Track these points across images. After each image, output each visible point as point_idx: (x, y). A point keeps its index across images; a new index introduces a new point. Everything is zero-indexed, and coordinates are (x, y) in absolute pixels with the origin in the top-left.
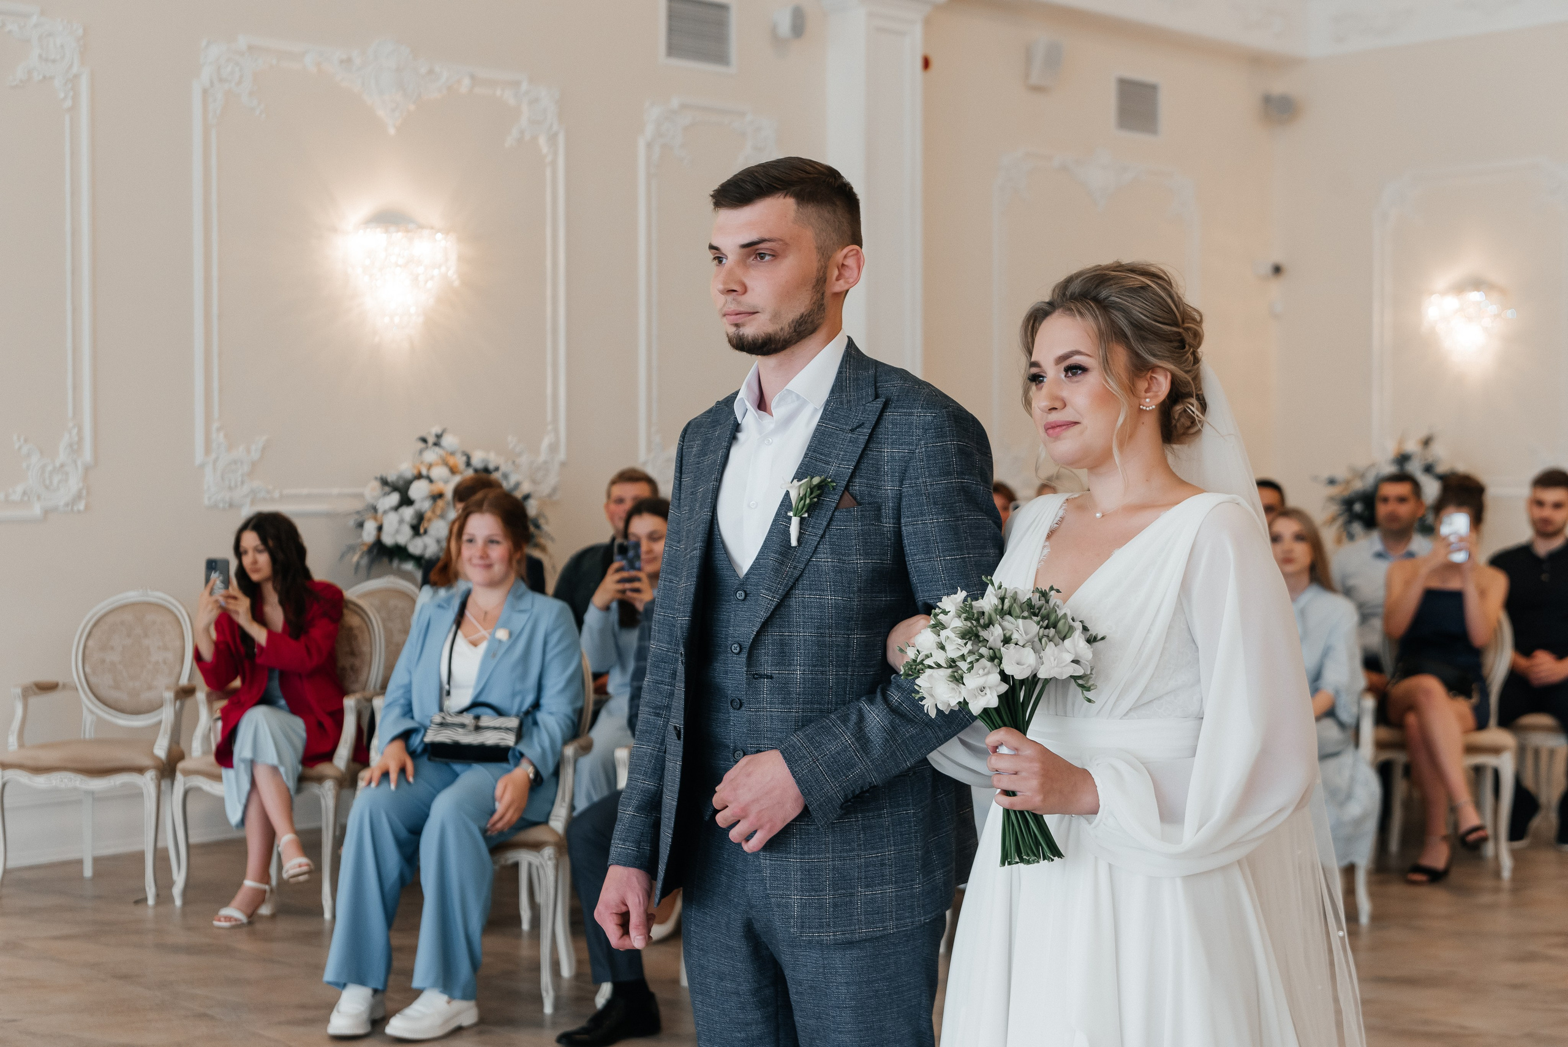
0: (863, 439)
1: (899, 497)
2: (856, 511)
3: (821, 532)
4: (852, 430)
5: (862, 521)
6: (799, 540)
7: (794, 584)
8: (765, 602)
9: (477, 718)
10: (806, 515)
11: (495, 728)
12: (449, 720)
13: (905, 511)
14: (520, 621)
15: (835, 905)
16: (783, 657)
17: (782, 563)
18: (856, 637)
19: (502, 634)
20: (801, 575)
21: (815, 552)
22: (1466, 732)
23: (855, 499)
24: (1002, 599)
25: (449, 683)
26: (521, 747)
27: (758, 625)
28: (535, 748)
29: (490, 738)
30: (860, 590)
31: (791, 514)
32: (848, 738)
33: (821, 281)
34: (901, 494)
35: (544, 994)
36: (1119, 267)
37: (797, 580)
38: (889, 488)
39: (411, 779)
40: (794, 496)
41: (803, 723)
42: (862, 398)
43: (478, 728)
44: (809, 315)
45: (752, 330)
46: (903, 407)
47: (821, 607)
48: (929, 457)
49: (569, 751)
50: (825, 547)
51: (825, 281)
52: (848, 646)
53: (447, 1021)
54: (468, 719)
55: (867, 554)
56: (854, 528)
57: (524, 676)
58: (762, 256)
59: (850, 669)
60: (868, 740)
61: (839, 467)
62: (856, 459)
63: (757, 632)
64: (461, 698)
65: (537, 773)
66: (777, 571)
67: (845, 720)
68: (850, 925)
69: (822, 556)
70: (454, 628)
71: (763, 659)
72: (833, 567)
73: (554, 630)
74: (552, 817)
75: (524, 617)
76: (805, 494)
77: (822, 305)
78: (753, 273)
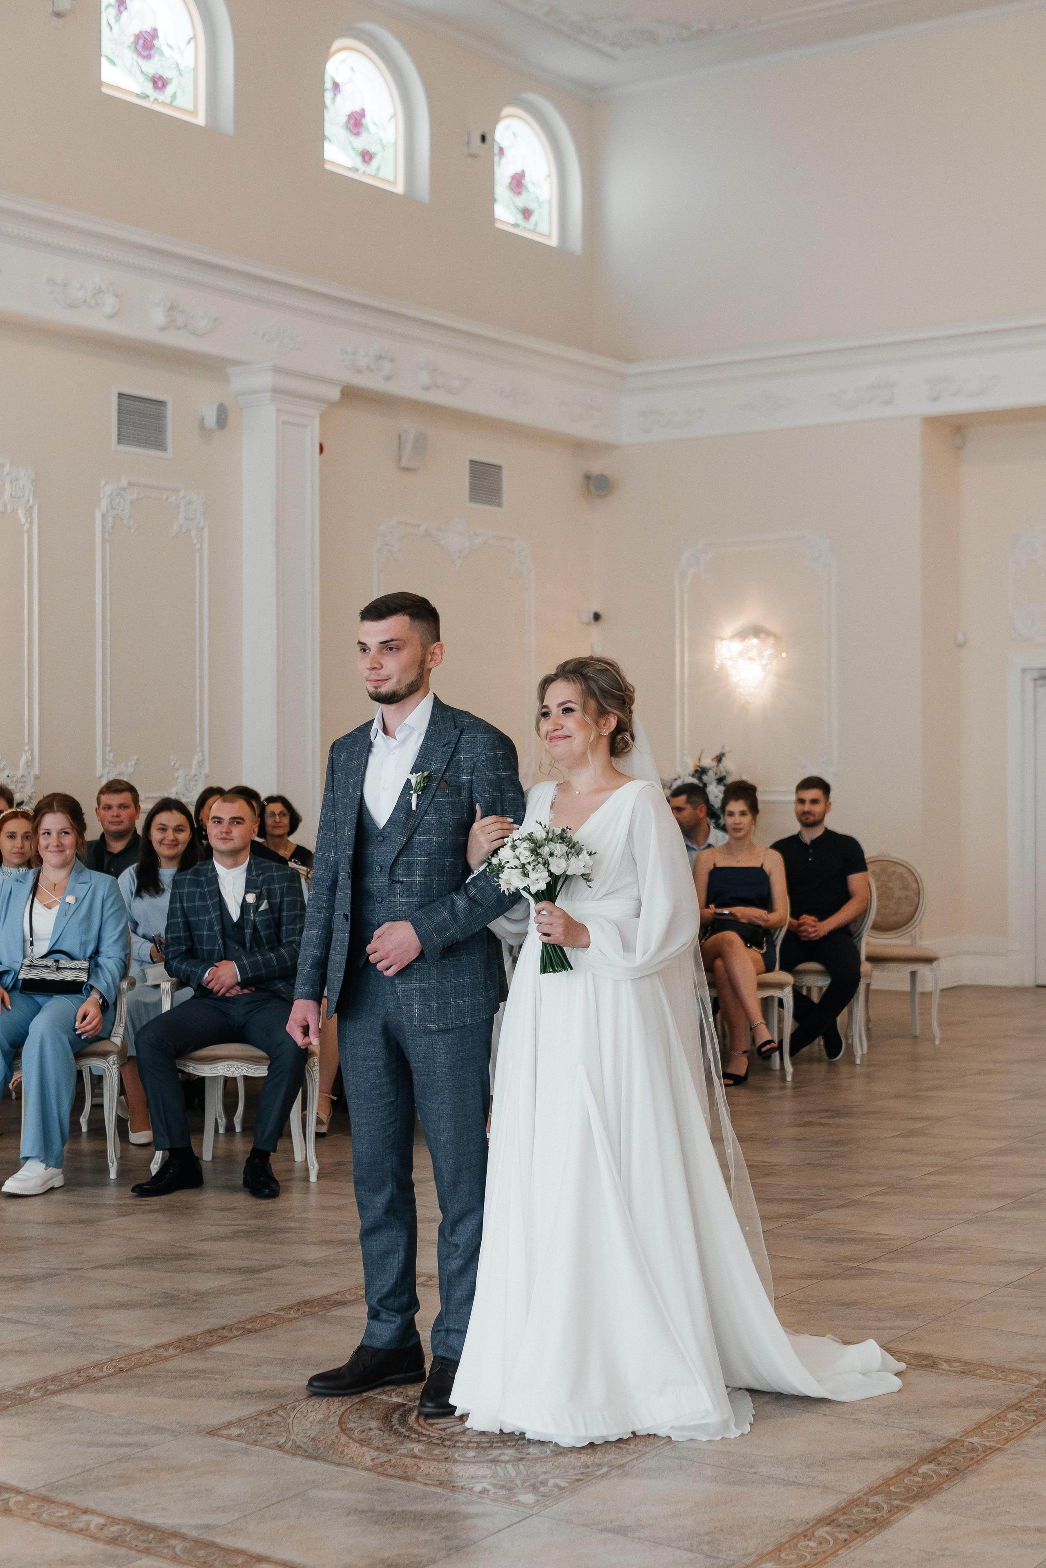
0: (451, 750)
1: (471, 782)
2: (448, 790)
3: (429, 802)
4: (444, 746)
5: (451, 796)
6: (417, 806)
7: (415, 831)
8: (399, 840)
9: (57, 961)
10: (420, 793)
11: (71, 969)
12: (36, 963)
13: (475, 790)
14: (82, 889)
15: (438, 1009)
16: (409, 872)
17: (407, 819)
18: (449, 860)
19: (70, 899)
20: (418, 826)
21: (426, 813)
22: (758, 974)
23: (447, 783)
24: (548, 833)
25: (31, 936)
26: (91, 982)
27: (396, 854)
28: (102, 983)
29: (69, 976)
30: (450, 834)
31: (412, 792)
32: (446, 914)
33: (423, 662)
34: (472, 781)
35: (110, 1164)
36: (592, 658)
37: (416, 829)
38: (465, 777)
39: (10, 1007)
40: (413, 782)
41: (420, 907)
42: (448, 728)
43: (58, 969)
44: (416, 681)
45: (385, 688)
46: (471, 733)
47: (430, 843)
48: (487, 760)
49: (124, 985)
50: (431, 810)
51: (424, 662)
52: (444, 865)
53: (45, 1182)
54: (49, 962)
55: (454, 814)
56: (447, 800)
57: (88, 930)
58: (391, 649)
59: (445, 877)
60: (457, 915)
61: (437, 766)
62: (447, 762)
63: (396, 858)
64: (42, 947)
65: (104, 1000)
66: (405, 824)
67: (444, 904)
68: (447, 1020)
69: (430, 815)
70: (31, 896)
71: (398, 872)
72: (436, 821)
73: (108, 897)
74: (112, 1034)
75: (87, 886)
76: (420, 781)
77: (422, 676)
78: (386, 658)
